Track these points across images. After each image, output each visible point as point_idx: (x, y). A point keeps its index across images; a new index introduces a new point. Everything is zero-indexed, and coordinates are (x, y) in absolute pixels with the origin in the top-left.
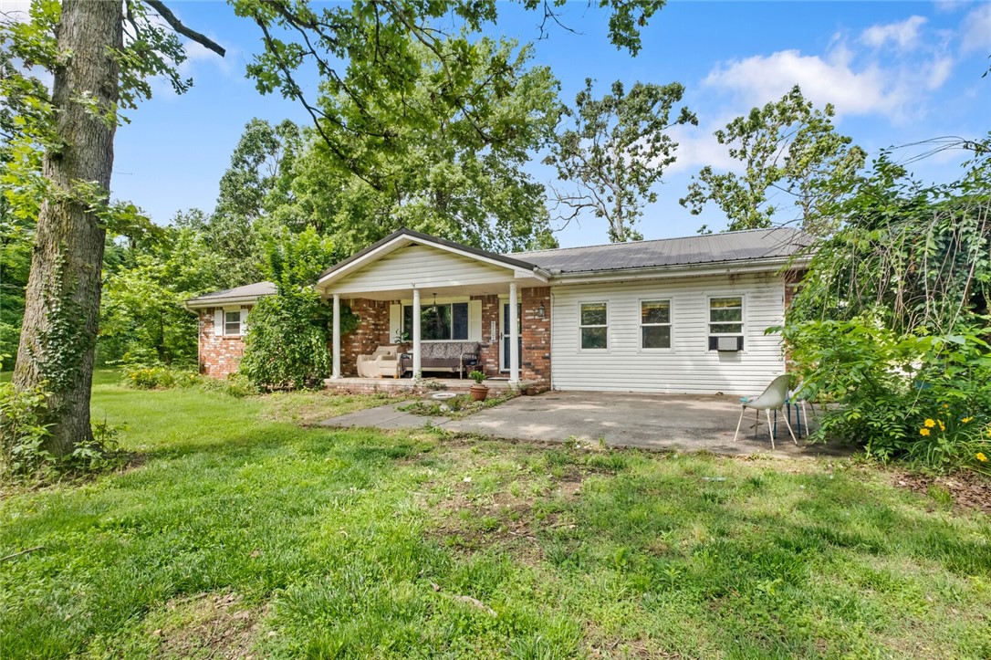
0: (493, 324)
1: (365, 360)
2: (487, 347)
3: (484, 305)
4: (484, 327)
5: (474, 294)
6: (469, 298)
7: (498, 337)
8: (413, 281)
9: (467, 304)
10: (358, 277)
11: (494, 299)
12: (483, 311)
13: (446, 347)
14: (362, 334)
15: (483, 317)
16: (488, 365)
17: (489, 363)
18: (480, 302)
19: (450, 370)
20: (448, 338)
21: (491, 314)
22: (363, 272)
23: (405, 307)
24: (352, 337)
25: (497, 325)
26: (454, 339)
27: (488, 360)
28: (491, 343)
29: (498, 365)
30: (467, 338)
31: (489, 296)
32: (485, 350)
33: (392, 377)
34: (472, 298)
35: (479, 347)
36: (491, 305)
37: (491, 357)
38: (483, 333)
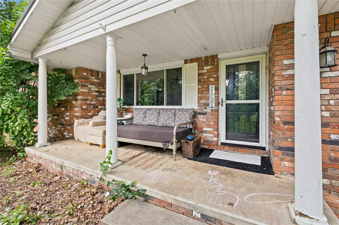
0: (212, 88)
1: (82, 124)
2: (204, 114)
3: (200, 67)
4: (200, 91)
5: (189, 58)
6: (183, 62)
7: (218, 104)
8: (104, 23)
9: (181, 69)
10: (53, 34)
11: (213, 60)
12: (199, 75)
13: (159, 113)
14: (81, 100)
15: (199, 81)
16: (205, 135)
17: (206, 132)
18: (195, 64)
19: (160, 145)
20: (162, 104)
21: (209, 77)
22: (57, 26)
23: (124, 76)
24: (74, 102)
25: (217, 89)
26: (168, 104)
27: (205, 129)
28: (208, 110)
29: (218, 136)
30: (181, 104)
31: (206, 58)
32: (201, 118)
33: (99, 145)
34: (186, 62)
35: (195, 114)
36: (209, 67)
37: (209, 126)
38: (200, 99)
